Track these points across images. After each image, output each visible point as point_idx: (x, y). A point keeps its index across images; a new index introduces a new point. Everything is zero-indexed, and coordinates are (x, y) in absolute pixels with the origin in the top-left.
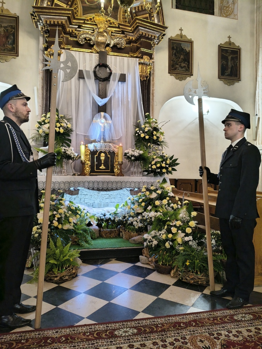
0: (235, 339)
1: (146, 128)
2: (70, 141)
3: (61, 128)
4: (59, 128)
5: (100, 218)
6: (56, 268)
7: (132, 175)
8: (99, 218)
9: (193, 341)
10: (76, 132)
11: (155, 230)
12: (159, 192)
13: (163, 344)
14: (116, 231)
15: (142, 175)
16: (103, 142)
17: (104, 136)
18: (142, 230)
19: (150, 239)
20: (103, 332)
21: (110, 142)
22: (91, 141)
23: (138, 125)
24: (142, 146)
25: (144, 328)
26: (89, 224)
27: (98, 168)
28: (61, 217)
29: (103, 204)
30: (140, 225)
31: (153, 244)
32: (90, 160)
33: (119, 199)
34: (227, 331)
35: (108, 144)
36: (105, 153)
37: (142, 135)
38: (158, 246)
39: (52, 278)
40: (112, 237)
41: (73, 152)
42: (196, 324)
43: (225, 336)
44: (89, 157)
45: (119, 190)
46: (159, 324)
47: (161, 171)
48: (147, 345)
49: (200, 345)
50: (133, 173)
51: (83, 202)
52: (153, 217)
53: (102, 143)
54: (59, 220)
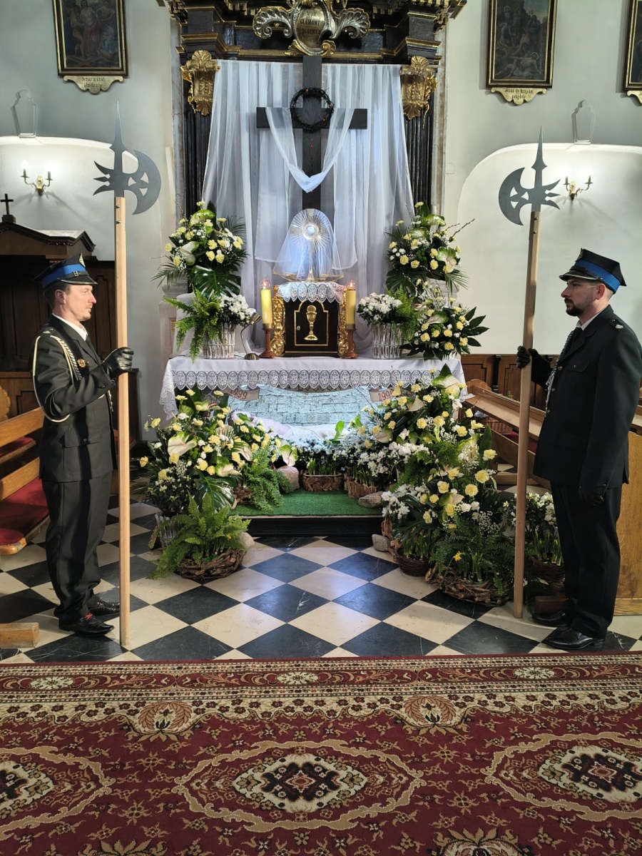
0: (497, 709)
1: (415, 242)
2: (238, 280)
3: (219, 251)
4: (215, 251)
5: (304, 450)
6: (200, 552)
7: (377, 355)
8: (301, 451)
9: (413, 705)
10: (254, 257)
11: (408, 483)
12: (429, 398)
13: (356, 704)
14: (335, 479)
15: (399, 357)
16: (313, 279)
17: (315, 265)
18: (383, 482)
19: (394, 503)
20: (255, 675)
21: (328, 279)
22: (287, 277)
23: (397, 235)
24: (401, 287)
25: (332, 675)
26: (280, 463)
27: (301, 340)
28: (215, 452)
29: (316, 415)
30: (382, 470)
31: (400, 513)
32: (284, 321)
33: (353, 405)
34: (486, 695)
35: (323, 283)
36: (316, 303)
37: (404, 260)
38: (410, 517)
39: (192, 572)
40: (326, 490)
41: (245, 306)
42: (434, 676)
43: (480, 702)
44: (283, 314)
45: (346, 389)
46: (364, 671)
47: (442, 347)
48: (327, 703)
49: (423, 714)
50: (377, 353)
51: (275, 411)
52: (406, 456)
53: (309, 283)
54: (210, 459)
